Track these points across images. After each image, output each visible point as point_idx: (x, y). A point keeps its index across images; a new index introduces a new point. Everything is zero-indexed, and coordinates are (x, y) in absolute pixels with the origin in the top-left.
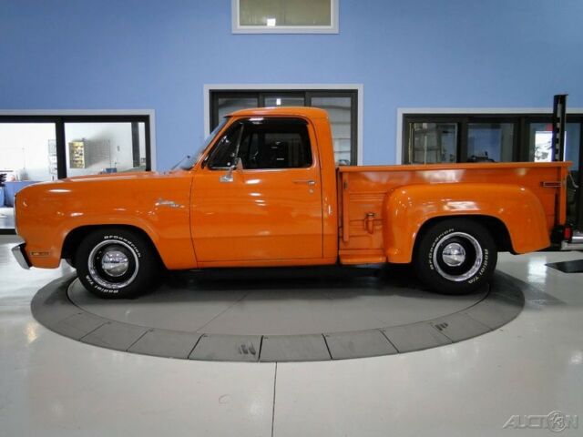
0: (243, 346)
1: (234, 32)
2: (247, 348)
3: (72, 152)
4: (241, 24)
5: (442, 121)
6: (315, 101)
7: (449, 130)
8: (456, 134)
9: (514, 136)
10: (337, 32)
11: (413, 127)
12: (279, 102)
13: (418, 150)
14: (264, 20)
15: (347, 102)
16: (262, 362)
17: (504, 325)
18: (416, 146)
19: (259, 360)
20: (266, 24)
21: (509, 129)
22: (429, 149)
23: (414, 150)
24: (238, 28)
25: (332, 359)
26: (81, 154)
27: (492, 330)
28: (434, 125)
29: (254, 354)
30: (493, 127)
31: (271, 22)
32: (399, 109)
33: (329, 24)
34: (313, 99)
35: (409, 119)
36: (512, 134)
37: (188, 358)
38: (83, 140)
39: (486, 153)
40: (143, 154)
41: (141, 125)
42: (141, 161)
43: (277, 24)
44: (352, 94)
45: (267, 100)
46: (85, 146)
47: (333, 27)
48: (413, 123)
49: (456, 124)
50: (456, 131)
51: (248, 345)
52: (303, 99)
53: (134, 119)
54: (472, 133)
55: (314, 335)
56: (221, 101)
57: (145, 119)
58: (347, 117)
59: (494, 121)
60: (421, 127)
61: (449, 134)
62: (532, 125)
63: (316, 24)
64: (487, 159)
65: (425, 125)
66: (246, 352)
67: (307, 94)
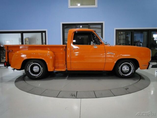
0: (72, 94)
1: (69, 8)
2: (73, 95)
3: (25, 41)
4: (71, 6)
5: (126, 32)
6: (91, 26)
7: (129, 34)
8: (131, 35)
9: (147, 35)
10: (97, 7)
11: (118, 33)
12: (81, 27)
13: (120, 39)
14: (77, 4)
15: (100, 26)
16: (77, 98)
17: (144, 88)
18: (119, 38)
19: (76, 98)
20: (77, 5)
21: (146, 33)
22: (123, 39)
23: (119, 39)
24: (70, 6)
25: (96, 98)
26: (28, 42)
27: (141, 90)
28: (124, 33)
29: (75, 96)
30: (141, 33)
31: (79, 5)
32: (114, 28)
33: (95, 5)
34: (90, 26)
35: (117, 31)
36: (146, 35)
37: (57, 97)
38: (28, 38)
39: (139, 40)
40: (44, 42)
41: (44, 34)
42: (44, 43)
43: (80, 5)
44: (102, 24)
45: (78, 26)
46: (28, 40)
47: (96, 6)
48: (118, 32)
49: (131, 32)
50: (131, 34)
51: (73, 94)
52: (88, 26)
53: (42, 32)
54: (135, 35)
55: (91, 91)
56: (65, 27)
57: (45, 32)
58: (100, 30)
59: (141, 31)
60: (121, 33)
61: (129, 35)
62: (152, 32)
63: (91, 5)
64: (139, 42)
65: (122, 33)
66: (73, 96)
67: (89, 24)
